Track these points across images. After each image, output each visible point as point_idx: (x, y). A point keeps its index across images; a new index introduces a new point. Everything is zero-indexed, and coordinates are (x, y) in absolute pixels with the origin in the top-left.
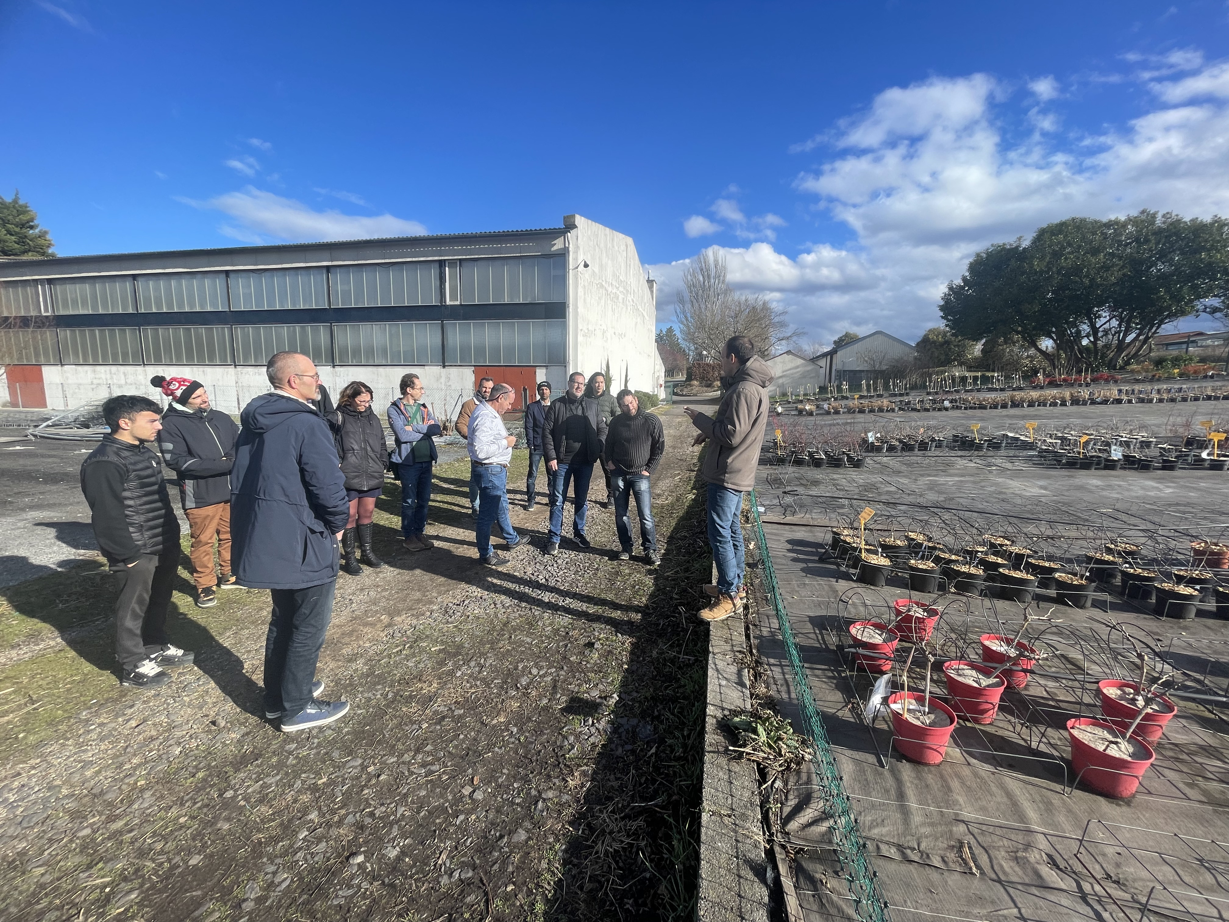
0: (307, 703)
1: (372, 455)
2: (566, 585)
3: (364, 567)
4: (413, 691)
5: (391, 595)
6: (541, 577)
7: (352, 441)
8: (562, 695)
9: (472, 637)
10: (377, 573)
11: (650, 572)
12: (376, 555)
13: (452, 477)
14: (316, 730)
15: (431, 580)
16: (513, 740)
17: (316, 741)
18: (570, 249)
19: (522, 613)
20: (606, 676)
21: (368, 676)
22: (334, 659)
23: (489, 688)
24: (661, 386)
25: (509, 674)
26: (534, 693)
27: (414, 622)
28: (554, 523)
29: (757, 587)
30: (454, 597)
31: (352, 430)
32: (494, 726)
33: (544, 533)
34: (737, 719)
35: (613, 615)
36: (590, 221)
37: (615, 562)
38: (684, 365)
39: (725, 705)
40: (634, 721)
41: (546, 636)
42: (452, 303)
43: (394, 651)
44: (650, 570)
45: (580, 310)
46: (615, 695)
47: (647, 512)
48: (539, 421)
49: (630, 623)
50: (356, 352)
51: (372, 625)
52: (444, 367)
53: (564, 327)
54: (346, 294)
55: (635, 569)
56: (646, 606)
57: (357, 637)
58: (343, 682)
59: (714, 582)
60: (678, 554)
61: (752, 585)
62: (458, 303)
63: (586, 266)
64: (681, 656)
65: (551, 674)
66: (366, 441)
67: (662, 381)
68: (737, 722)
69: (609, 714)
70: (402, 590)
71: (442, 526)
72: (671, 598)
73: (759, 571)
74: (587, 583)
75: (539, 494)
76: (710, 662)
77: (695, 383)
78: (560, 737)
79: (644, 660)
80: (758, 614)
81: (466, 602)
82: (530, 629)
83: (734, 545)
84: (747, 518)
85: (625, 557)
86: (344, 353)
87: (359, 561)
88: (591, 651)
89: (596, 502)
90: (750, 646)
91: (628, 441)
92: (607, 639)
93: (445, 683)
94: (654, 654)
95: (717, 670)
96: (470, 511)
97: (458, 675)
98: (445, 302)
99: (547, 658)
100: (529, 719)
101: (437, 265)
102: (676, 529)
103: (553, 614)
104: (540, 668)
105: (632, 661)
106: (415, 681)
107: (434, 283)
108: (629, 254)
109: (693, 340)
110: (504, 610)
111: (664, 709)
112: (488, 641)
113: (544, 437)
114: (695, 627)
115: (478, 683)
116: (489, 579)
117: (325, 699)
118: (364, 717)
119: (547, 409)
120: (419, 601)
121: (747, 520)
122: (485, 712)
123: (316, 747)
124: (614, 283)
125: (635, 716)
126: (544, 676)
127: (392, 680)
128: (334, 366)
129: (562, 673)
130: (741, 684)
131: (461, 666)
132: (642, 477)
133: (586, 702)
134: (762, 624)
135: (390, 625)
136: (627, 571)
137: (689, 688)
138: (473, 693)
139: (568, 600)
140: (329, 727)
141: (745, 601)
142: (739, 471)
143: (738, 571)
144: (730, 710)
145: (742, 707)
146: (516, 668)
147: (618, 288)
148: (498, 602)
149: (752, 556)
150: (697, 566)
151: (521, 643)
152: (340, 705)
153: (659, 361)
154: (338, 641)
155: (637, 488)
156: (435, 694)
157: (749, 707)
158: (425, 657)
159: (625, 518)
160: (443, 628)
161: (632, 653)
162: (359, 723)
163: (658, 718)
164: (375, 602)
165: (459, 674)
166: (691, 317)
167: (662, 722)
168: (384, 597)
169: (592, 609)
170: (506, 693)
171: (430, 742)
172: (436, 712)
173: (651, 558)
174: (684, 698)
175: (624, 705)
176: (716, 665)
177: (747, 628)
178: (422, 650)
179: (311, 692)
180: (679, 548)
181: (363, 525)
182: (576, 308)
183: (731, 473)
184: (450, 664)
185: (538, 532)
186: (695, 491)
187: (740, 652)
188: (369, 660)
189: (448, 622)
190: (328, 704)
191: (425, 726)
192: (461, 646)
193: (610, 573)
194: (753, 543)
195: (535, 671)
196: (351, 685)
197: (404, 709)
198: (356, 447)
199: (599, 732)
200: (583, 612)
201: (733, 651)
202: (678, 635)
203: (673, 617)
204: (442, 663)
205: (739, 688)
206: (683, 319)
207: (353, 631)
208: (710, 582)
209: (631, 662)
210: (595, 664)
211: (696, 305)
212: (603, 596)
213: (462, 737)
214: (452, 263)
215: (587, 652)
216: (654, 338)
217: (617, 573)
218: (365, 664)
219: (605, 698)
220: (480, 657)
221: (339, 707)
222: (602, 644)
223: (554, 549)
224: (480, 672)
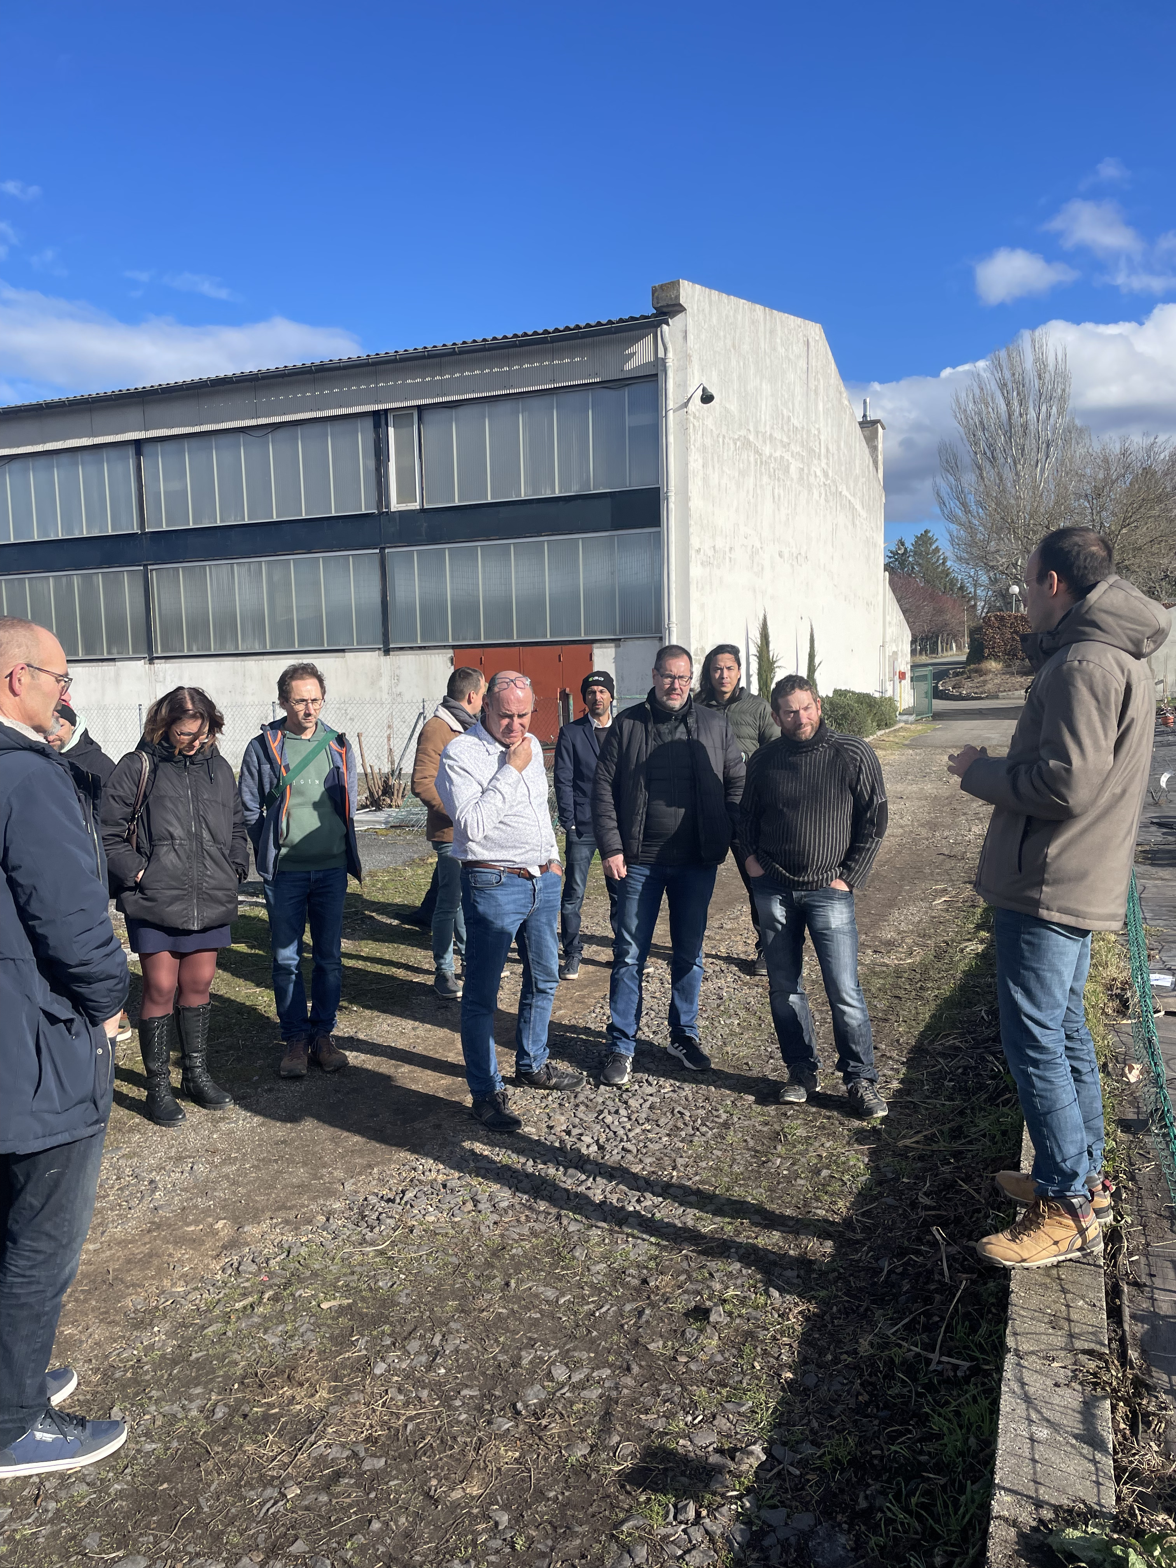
0: (33, 1418)
1: (214, 850)
2: (648, 1160)
3: (188, 1107)
4: (271, 1406)
5: (241, 1172)
6: (587, 1139)
7: (171, 818)
8: (625, 1438)
9: (418, 1279)
10: (215, 1122)
11: (860, 1136)
12: (215, 1078)
13: (398, 901)
14: (55, 1482)
15: (332, 1140)
16: (497, 1543)
17: (52, 1505)
18: (670, 363)
19: (538, 1227)
20: (737, 1394)
21: (175, 1362)
22: (105, 1319)
23: (450, 1407)
24: (902, 676)
25: (499, 1375)
26: (555, 1428)
27: (289, 1238)
28: (621, 1006)
29: (1144, 1184)
30: (382, 1182)
31: (171, 793)
32: (456, 1505)
33: (599, 1034)
34: (1072, 1533)
35: (761, 1242)
36: (715, 294)
37: (772, 1109)
38: (964, 622)
39: (1044, 1494)
40: (805, 1520)
41: (592, 1286)
42: (403, 507)
43: (238, 1306)
44: (860, 1132)
45: (696, 503)
46: (757, 1449)
47: (847, 983)
48: (588, 766)
49: (804, 1263)
50: (199, 628)
51: (194, 1242)
52: (387, 651)
53: (658, 545)
54: (177, 499)
55: (823, 1127)
56: (847, 1222)
57: (159, 1270)
58: (118, 1375)
59: (1026, 1166)
60: (935, 1092)
61: (1132, 1178)
62: (416, 506)
63: (707, 398)
64: (935, 1357)
65: (600, 1382)
66: (201, 819)
67: (904, 664)
68: (1073, 1542)
69: (740, 1497)
70: (267, 1161)
71: (368, 1013)
72: (914, 1205)
73: (1152, 1140)
74: (698, 1159)
75: (592, 939)
76: (1008, 1374)
77: (993, 665)
78: (614, 1547)
79: (836, 1361)
80: (1147, 1255)
81: (409, 1195)
82: (554, 1265)
83: (1074, 1070)
84: (1125, 1003)
85: (797, 1096)
86: (172, 629)
87: (176, 1093)
88: (701, 1331)
89: (729, 960)
90: (1122, 1341)
91: (794, 804)
92: (743, 1301)
93: (348, 1391)
94: (864, 1346)
95: (1027, 1399)
96: (430, 980)
97: (378, 1371)
98: (388, 506)
99: (593, 1341)
100: (540, 1495)
101: (369, 423)
102: (933, 1029)
103: (611, 1232)
104: (573, 1366)
105: (804, 1361)
106: (278, 1381)
107: (364, 463)
108: (813, 362)
109: (984, 560)
110: (496, 1217)
111: (883, 1493)
112: (453, 1292)
113: (596, 799)
114: (973, 1282)
115: (424, 1394)
116: (467, 1144)
117: (78, 1411)
118: (158, 1460)
119: (603, 736)
120: (302, 1188)
121: (1123, 1007)
122: (434, 1467)
123: (51, 1521)
124: (777, 435)
125: (806, 1506)
126: (582, 1386)
127: (227, 1377)
128: (151, 660)
129: (629, 1381)
130: (1093, 1440)
131: (388, 1349)
132: (831, 895)
133: (685, 1460)
134: (1158, 1282)
135: (233, 1244)
136: (801, 1132)
137: (953, 1442)
138: (410, 1419)
139: (650, 1200)
140: (80, 1476)
141: (1109, 1219)
142: (1081, 876)
143: (1088, 1139)
144: (1057, 1509)
145: (1092, 1500)
146: (516, 1364)
147: (786, 446)
148: (483, 1197)
149: (1135, 1102)
150: (983, 1124)
151: (531, 1301)
152: (111, 1428)
153: (896, 615)
154: (116, 1278)
155: (820, 925)
156: (323, 1414)
157: (1109, 1501)
158: (304, 1323)
159: (793, 998)
160: (351, 1255)
161: (806, 1340)
162: (146, 1474)
163: (867, 1515)
164: (204, 1189)
165: (380, 1369)
166: (979, 504)
167: (875, 1528)
168: (227, 1177)
169: (709, 1225)
170: (489, 1422)
171: (302, 1533)
172: (321, 1461)
173: (862, 1100)
174: (939, 1469)
175: (779, 1473)
176: (1023, 1384)
177: (1114, 1292)
178: (301, 1306)
179: (43, 1393)
180: (938, 1078)
181: (189, 1009)
182: (685, 499)
183: (1056, 882)
184: (362, 1343)
185: (587, 1030)
186: (984, 934)
187: (1090, 1353)
188: (183, 1325)
189: (363, 1242)
190: (82, 1422)
191: (293, 1492)
192: (388, 1302)
193: (757, 1135)
194: (1137, 1067)
195: (560, 1373)
196: (135, 1381)
197: (249, 1448)
198: (178, 831)
199: (712, 1541)
200: (685, 1229)
201: (1072, 1350)
202: (928, 1300)
203: (918, 1253)
204: (342, 1341)
205: (1086, 1450)
206: (960, 513)
207: (150, 1255)
208: (1017, 1167)
209: (802, 1364)
210: (711, 1364)
211: (990, 473)
212: (737, 1192)
213: (376, 1525)
214: (402, 416)
215: (691, 1332)
216: (881, 562)
217: (776, 1137)
218: (171, 1334)
219: (731, 1453)
220: (432, 1329)
221: (106, 1431)
222: (730, 1314)
223: (622, 1072)
224: (430, 1367)
